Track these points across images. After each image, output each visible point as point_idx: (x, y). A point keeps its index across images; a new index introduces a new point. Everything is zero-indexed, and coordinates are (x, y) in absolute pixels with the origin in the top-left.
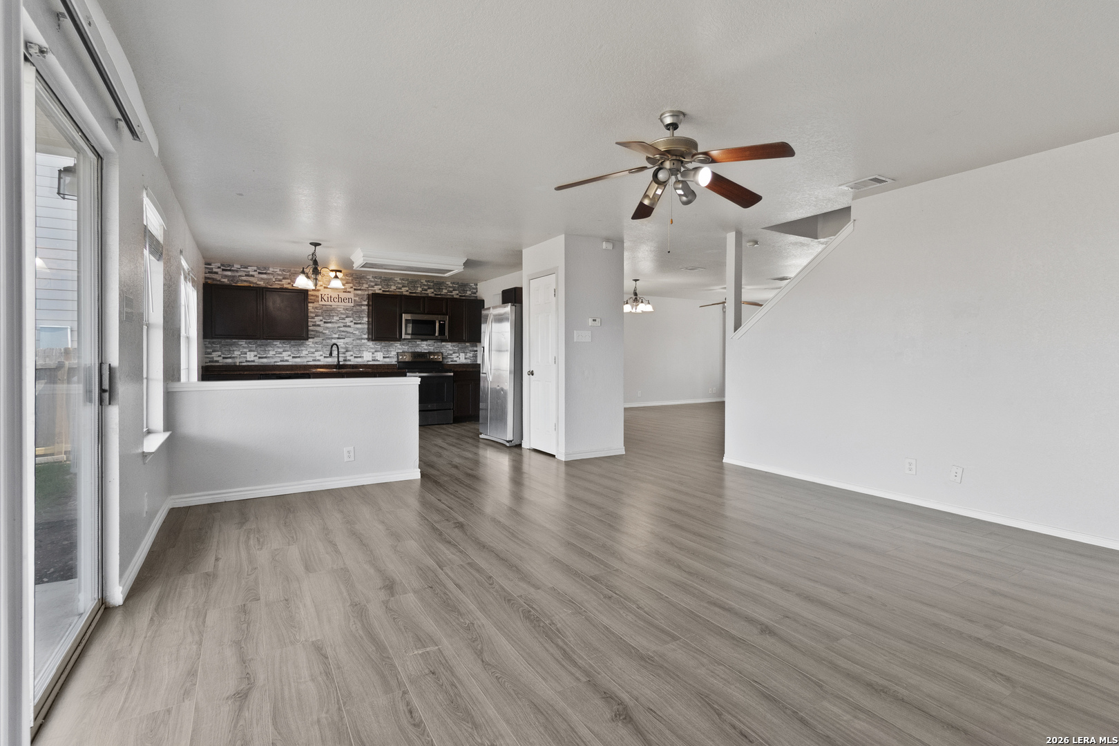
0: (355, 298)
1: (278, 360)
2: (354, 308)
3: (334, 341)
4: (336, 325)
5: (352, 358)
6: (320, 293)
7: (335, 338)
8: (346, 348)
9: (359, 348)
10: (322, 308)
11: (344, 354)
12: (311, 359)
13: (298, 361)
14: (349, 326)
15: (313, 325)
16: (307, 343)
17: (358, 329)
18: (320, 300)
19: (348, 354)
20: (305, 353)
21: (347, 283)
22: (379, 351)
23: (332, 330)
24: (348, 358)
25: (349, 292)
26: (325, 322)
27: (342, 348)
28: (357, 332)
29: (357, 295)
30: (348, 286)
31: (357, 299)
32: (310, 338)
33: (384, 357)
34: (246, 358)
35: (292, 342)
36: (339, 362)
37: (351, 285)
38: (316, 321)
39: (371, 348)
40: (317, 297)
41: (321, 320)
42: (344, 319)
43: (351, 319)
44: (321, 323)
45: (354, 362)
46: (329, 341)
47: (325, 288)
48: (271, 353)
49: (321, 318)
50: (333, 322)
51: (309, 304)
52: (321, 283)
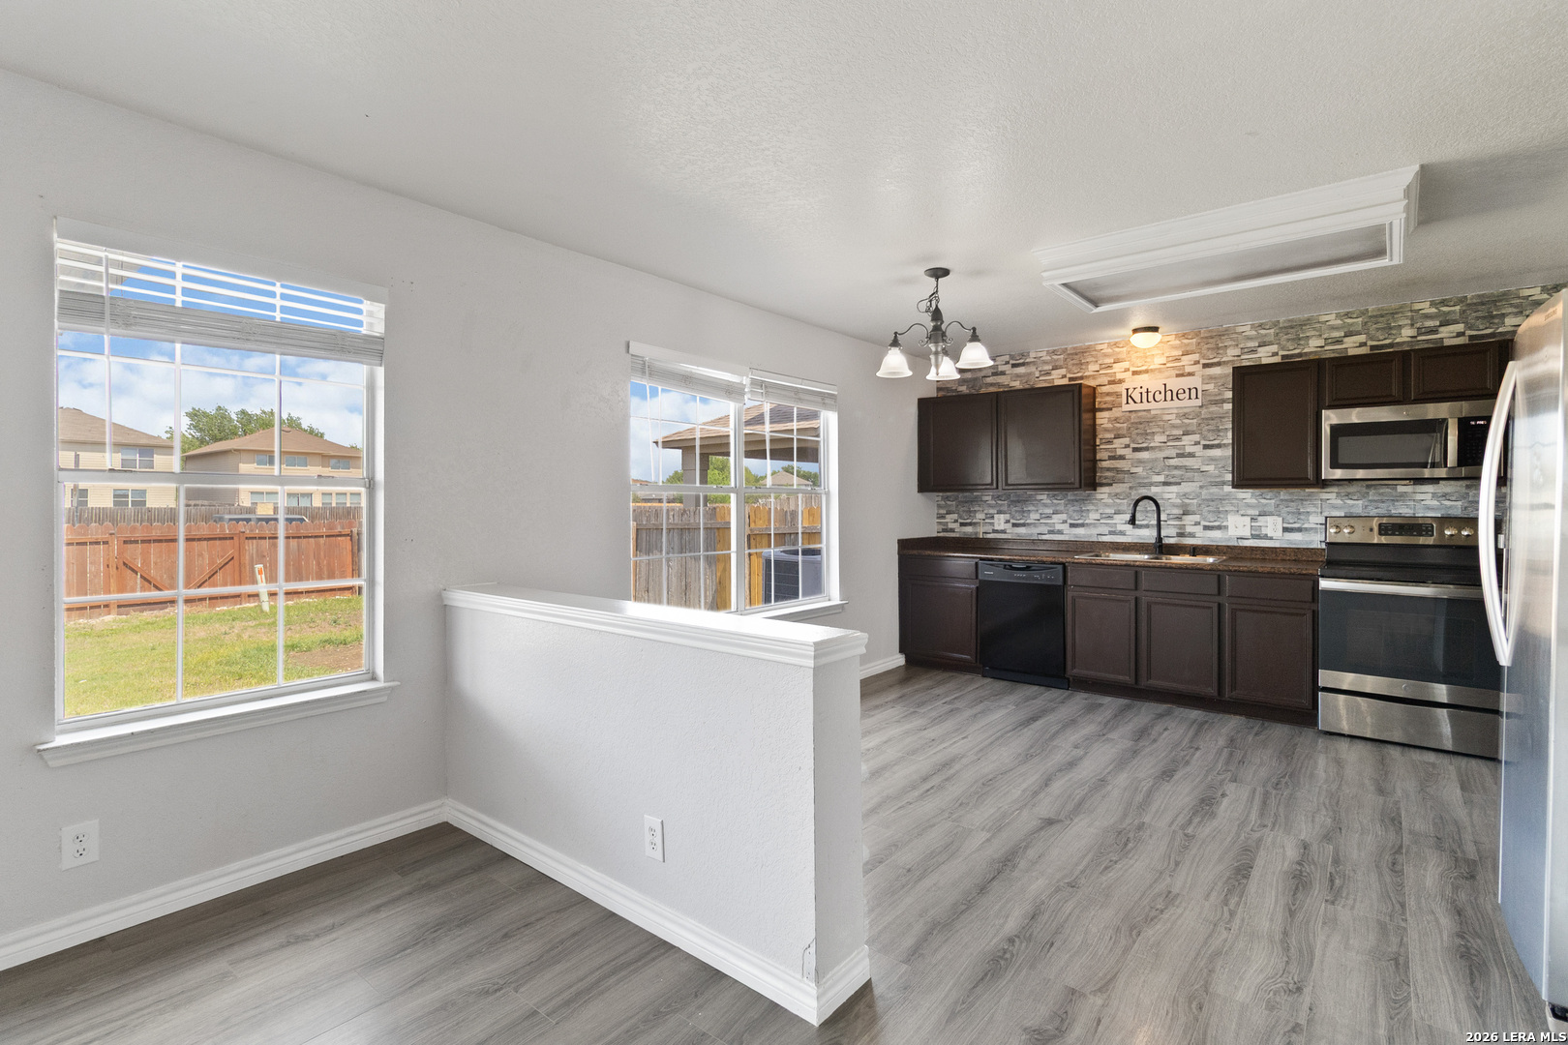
0: (1206, 387)
1: (1045, 529)
2: (1204, 411)
3: (1153, 491)
4: (1160, 455)
5: (1198, 530)
6: (1125, 385)
7: (1157, 484)
8: (1185, 505)
9: (1218, 508)
10: (1128, 419)
11: (1179, 518)
12: (1106, 530)
13: (1081, 534)
14: (1191, 455)
15: (1111, 458)
16: (1099, 496)
17: (1212, 459)
19: (1189, 519)
20: (1093, 516)
21: (1188, 353)
22: (1271, 514)
23: (1152, 466)
24: (1189, 529)
25: (1190, 374)
26: (1135, 450)
27: (1174, 506)
28: (1211, 468)
29: (1211, 378)
30: (1186, 360)
31: (1210, 387)
32: (1102, 485)
33: (1285, 530)
34: (992, 524)
35: (1069, 493)
36: (1159, 538)
37: (1196, 357)
38: (1113, 447)
39: (1249, 506)
40: (1119, 395)
41: (1127, 446)
42: (1178, 439)
43: (1196, 437)
44: (1127, 452)
45: (1202, 538)
46: (1144, 492)
47: (1135, 373)
48: (1034, 516)
49: (1126, 441)
50: (1153, 448)
51: (1099, 415)
52: (1126, 365)
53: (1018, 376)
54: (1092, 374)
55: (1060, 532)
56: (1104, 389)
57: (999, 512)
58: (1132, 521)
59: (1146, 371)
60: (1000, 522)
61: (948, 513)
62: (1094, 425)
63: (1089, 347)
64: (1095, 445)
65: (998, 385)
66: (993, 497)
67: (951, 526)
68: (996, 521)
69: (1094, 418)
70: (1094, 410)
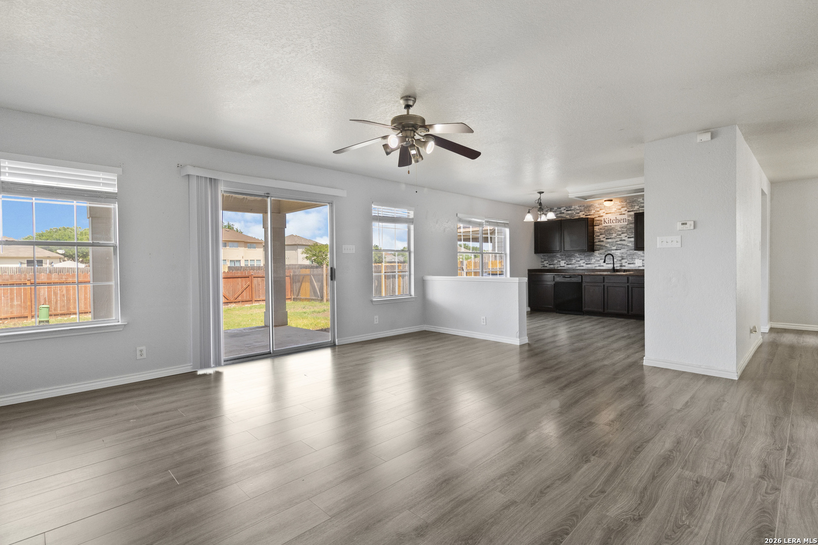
0: (629, 218)
1: (578, 265)
2: (628, 226)
3: (611, 252)
4: (615, 240)
5: (626, 264)
6: (603, 218)
7: (613, 250)
8: (622, 257)
9: (633, 256)
10: (604, 229)
11: (620, 261)
12: (596, 265)
13: (589, 267)
14: (624, 240)
15: (599, 241)
16: (595, 254)
17: (631, 242)
18: (603, 223)
19: (623, 261)
20: (593, 261)
21: (623, 207)
23: (612, 244)
24: (623, 264)
25: (624, 214)
26: (607, 239)
27: (619, 257)
28: (630, 244)
29: (630, 215)
30: (623, 210)
32: (596, 250)
35: (586, 253)
36: (614, 267)
37: (626, 209)
38: (600, 238)
39: (642, 256)
40: (601, 221)
41: (604, 237)
42: (620, 235)
43: (626, 235)
44: (604, 239)
45: (627, 267)
46: (609, 252)
47: (606, 213)
48: (574, 261)
49: (604, 236)
50: (612, 238)
51: (595, 227)
52: (604, 211)
53: (568, 214)
54: (593, 214)
55: (583, 266)
56: (597, 219)
57: (562, 260)
58: (604, 262)
59: (610, 213)
60: (562, 263)
61: (545, 261)
62: (593, 231)
63: (592, 205)
64: (594, 237)
65: (562, 217)
66: (560, 255)
67: (546, 265)
68: (561, 263)
69: (593, 228)
70: (593, 226)
